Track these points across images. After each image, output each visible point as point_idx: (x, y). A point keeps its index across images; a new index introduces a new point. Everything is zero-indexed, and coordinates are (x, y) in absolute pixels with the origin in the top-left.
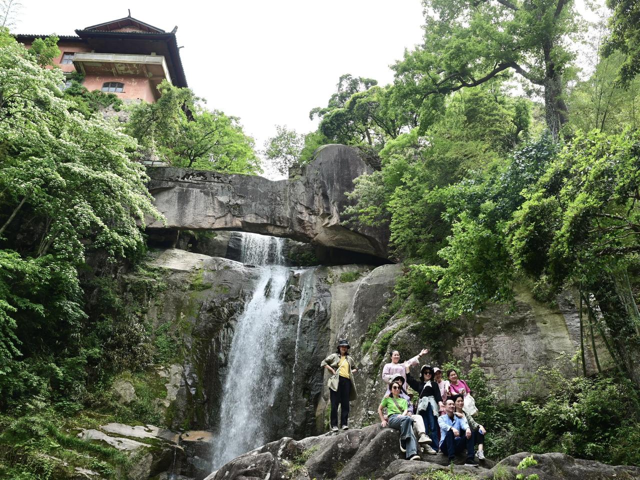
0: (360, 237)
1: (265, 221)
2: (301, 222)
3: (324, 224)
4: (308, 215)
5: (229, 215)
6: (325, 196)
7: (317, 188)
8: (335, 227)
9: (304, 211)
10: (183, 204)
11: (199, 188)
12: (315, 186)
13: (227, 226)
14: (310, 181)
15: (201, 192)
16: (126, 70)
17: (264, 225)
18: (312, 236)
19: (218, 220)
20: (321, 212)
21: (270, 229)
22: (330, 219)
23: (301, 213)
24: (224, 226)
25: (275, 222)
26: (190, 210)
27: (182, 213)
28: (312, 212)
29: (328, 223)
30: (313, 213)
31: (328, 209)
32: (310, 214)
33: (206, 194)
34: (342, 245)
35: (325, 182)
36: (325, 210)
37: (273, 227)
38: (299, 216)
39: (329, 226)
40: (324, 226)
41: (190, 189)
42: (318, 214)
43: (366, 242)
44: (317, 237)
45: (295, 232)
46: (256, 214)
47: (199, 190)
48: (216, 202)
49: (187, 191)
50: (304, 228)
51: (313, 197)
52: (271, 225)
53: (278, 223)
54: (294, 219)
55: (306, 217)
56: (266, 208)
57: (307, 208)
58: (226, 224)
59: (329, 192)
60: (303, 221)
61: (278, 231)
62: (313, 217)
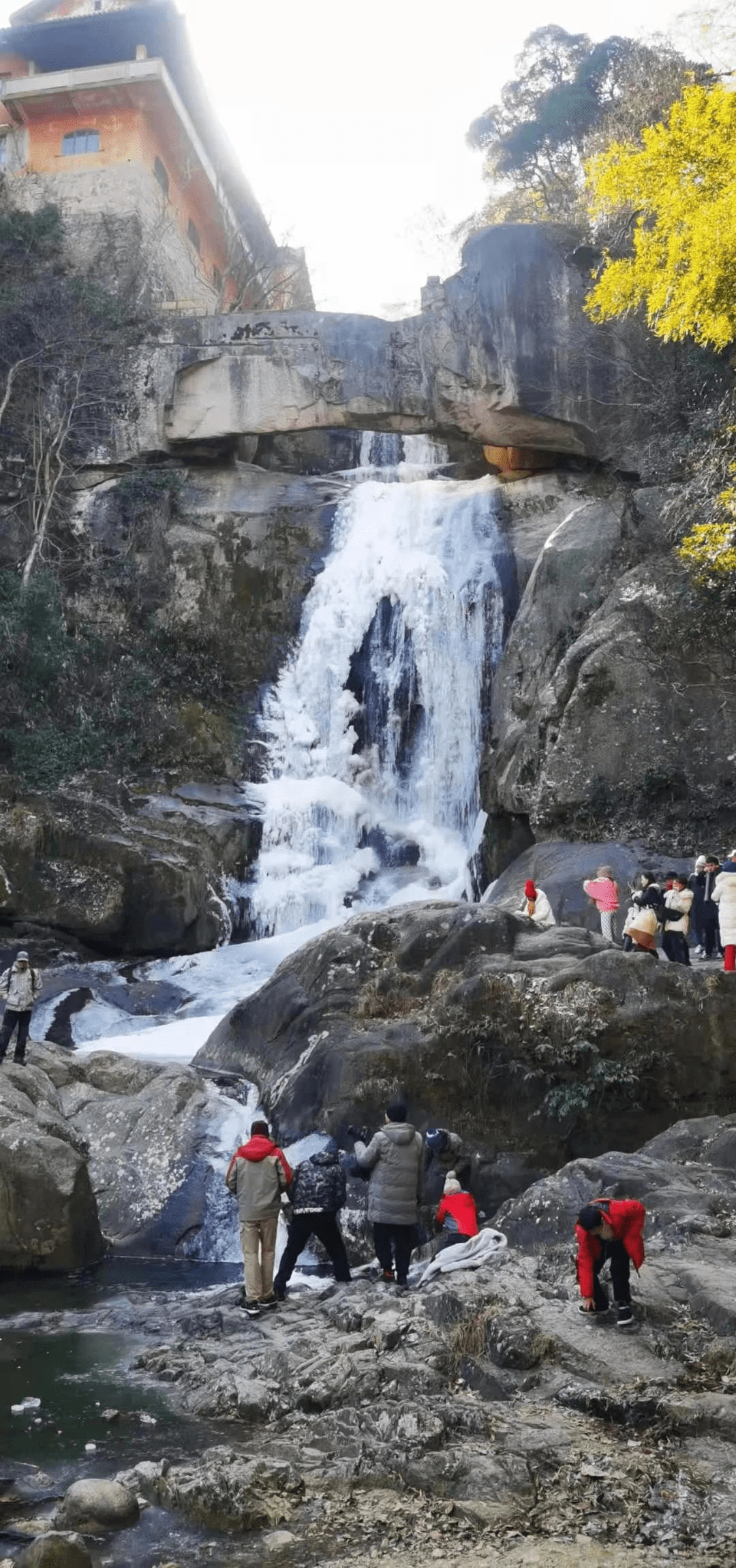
0: (558, 425)
1: (384, 409)
2: (447, 404)
3: (490, 405)
4: (460, 390)
5: (321, 401)
6: (489, 348)
7: (473, 331)
8: (508, 411)
9: (452, 383)
10: (240, 388)
11: (262, 353)
12: (470, 327)
13: (319, 424)
14: (460, 317)
15: (268, 360)
16: (98, 99)
17: (385, 416)
18: (471, 429)
19: (303, 412)
20: (484, 383)
21: (396, 421)
22: (500, 393)
23: (448, 387)
24: (316, 424)
25: (401, 408)
26: (252, 396)
27: (241, 409)
28: (467, 382)
29: (497, 404)
30: (469, 384)
31: (495, 375)
32: (464, 388)
33: (277, 363)
34: (526, 442)
35: (488, 317)
36: (490, 378)
37: (399, 417)
38: (445, 394)
39: (499, 408)
40: (491, 409)
41: (248, 357)
42: (479, 385)
43: (569, 434)
44: (479, 429)
45: (440, 425)
46: (367, 395)
47: (263, 357)
48: (295, 379)
49: (243, 363)
50: (454, 415)
51: (467, 353)
52: (395, 414)
53: (408, 411)
54: (435, 399)
55: (456, 394)
56: (383, 383)
57: (458, 375)
58: (317, 419)
59: (495, 339)
60: (451, 402)
61: (409, 424)
62: (470, 393)
